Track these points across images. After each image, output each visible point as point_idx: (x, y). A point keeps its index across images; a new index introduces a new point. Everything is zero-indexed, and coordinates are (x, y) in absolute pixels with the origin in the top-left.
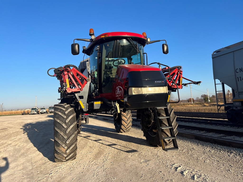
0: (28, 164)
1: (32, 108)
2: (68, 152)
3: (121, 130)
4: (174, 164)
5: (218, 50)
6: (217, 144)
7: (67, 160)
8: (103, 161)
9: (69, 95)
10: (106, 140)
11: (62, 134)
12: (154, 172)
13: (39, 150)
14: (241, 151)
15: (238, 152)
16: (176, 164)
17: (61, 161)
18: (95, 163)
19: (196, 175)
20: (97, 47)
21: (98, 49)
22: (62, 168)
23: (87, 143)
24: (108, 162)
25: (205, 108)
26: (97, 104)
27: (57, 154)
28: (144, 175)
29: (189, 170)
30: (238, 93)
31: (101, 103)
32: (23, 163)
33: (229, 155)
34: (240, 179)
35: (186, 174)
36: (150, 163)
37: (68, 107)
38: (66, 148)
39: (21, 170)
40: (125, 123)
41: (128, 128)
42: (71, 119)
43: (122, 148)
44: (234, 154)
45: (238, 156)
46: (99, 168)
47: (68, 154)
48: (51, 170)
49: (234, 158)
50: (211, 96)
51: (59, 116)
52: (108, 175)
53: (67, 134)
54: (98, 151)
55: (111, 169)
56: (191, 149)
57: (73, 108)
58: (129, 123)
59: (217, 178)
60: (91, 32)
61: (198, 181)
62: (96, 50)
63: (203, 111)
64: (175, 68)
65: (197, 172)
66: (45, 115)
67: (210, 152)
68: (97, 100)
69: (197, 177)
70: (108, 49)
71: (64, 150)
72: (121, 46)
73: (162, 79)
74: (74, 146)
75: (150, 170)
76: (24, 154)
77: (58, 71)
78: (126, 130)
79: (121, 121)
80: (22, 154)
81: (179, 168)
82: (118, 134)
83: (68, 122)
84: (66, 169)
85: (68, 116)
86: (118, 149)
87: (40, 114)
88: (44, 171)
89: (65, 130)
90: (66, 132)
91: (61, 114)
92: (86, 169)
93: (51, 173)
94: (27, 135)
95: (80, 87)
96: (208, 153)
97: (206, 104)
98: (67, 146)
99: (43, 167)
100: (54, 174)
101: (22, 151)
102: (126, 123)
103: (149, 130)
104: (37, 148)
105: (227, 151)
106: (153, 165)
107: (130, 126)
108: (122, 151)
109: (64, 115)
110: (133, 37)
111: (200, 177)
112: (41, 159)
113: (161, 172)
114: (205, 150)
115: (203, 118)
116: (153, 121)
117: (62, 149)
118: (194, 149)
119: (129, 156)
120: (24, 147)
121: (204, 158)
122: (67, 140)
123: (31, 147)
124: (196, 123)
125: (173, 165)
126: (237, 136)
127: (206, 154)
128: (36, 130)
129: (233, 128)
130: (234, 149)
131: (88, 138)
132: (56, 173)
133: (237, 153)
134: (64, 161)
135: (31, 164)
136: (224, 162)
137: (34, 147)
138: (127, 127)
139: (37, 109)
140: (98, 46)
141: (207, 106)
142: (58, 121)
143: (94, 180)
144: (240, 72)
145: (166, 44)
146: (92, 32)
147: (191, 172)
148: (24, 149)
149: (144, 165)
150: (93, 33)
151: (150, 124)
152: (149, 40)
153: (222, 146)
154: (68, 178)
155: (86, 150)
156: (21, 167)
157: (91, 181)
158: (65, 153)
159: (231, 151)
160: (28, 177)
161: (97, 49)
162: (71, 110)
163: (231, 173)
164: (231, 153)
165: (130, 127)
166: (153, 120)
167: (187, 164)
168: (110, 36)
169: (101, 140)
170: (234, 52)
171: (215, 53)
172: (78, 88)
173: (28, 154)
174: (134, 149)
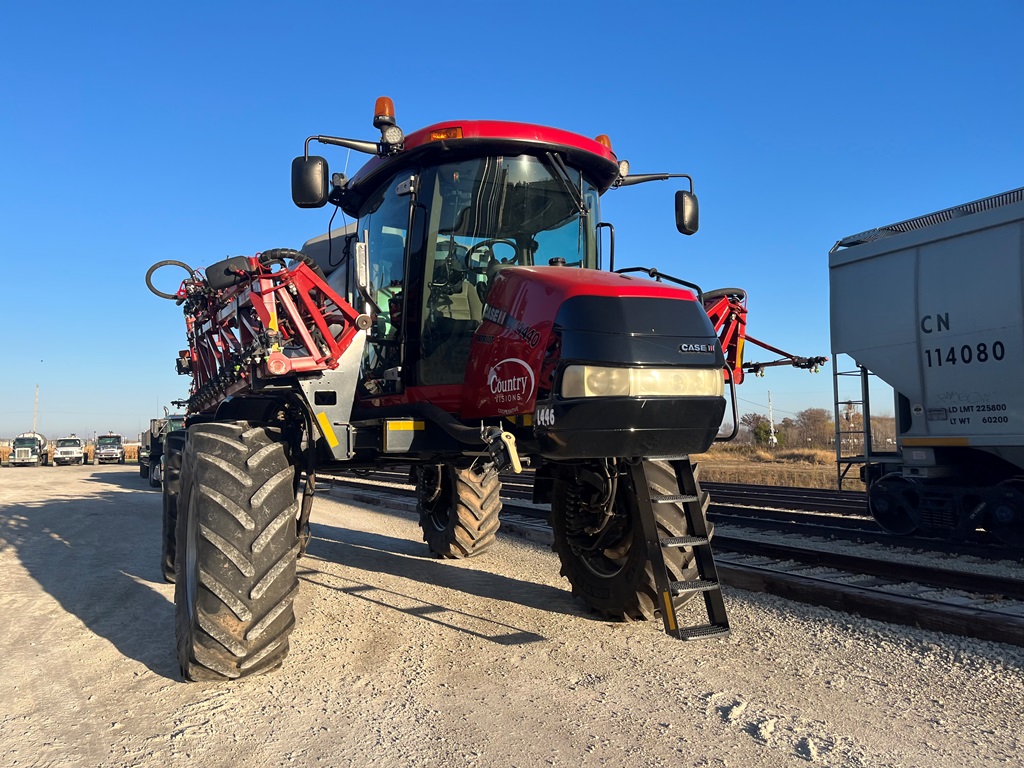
0: (57, 687)
1: (18, 440)
2: (253, 635)
3: (452, 547)
4: (711, 694)
5: (854, 236)
6: (859, 616)
7: (246, 673)
8: (405, 679)
9: (272, 387)
10: (392, 589)
11: (232, 559)
12: (638, 726)
13: (94, 626)
14: (963, 645)
15: (952, 647)
16: (717, 695)
17: (216, 676)
18: (370, 687)
19: (809, 739)
20: (407, 182)
21: (412, 188)
22: (223, 708)
23: (309, 598)
24: (429, 681)
25: (760, 466)
26: (399, 432)
27: (205, 646)
28: (597, 737)
29: (776, 719)
30: (925, 411)
31: (414, 426)
32: (34, 681)
33: (917, 662)
34: (986, 758)
35: (771, 733)
36: (610, 686)
37: (256, 437)
38: (248, 618)
39: (30, 715)
40: (471, 518)
41: (483, 538)
42: (272, 493)
43: (471, 624)
44: (934, 654)
45: (953, 665)
46: (394, 710)
47: (251, 646)
48: (177, 716)
49: (941, 673)
50: (779, 421)
51: (220, 477)
52: (443, 739)
53: (255, 560)
54: (371, 636)
55: (448, 711)
56: (762, 634)
57: (281, 445)
58: (486, 519)
59: (896, 752)
60: (379, 112)
61: (826, 764)
62: (399, 192)
63: (757, 481)
64: (721, 297)
65: (809, 725)
66: (79, 470)
67: (840, 644)
68: (400, 414)
69: (816, 748)
70: (454, 193)
71: (235, 628)
72: (510, 185)
73: (706, 338)
74: (281, 611)
75: (619, 719)
76: (24, 642)
77: (228, 272)
78: (474, 546)
79: (457, 509)
80: (16, 642)
81: (736, 712)
82: (439, 564)
83: (262, 506)
84: (243, 711)
85: (260, 478)
86: (458, 629)
87: (52, 465)
88: (142, 720)
89: (248, 542)
90: (251, 550)
91: (228, 470)
92: (338, 713)
93: (182, 731)
94: (19, 558)
95: (328, 353)
96: (831, 649)
97: (762, 453)
98: (251, 611)
99: (132, 703)
100: (195, 736)
101: (15, 629)
102: (477, 519)
103: (591, 549)
104: (80, 617)
105: (907, 643)
106: (626, 700)
107: (491, 530)
108: (474, 637)
109: (241, 474)
110: (568, 149)
111: (830, 748)
112: (115, 667)
113: (667, 726)
114: (815, 635)
115: (766, 509)
116: (610, 514)
117: (230, 623)
118: (772, 634)
119: (512, 660)
120: (16, 609)
121: (821, 671)
122: (254, 586)
123: (52, 612)
124: (742, 527)
125: (706, 696)
126: (924, 584)
127: (826, 655)
128: (56, 536)
129: (896, 551)
130: (933, 634)
131: (310, 577)
132: (203, 730)
133: (948, 653)
134: (231, 676)
135: (70, 686)
136: (905, 686)
137: (65, 612)
138: (480, 536)
139: (42, 443)
140: (412, 178)
141: (767, 462)
142: (218, 499)
143: (385, 760)
144: (940, 330)
145: (690, 194)
146: (387, 112)
147: (790, 729)
148: (19, 621)
149: (585, 695)
150: (392, 119)
151: (595, 524)
152: (624, 170)
153: (881, 623)
154: (266, 753)
155: (312, 631)
156: (27, 702)
157: (372, 765)
158: (241, 643)
159: (921, 642)
160: (74, 745)
161: (406, 191)
162: (271, 453)
163: (946, 731)
164: (923, 650)
165: (493, 536)
166: (614, 511)
167: (761, 694)
168: (471, 137)
169: (369, 588)
170: (923, 247)
171: (841, 248)
172: (317, 355)
173: (48, 642)
174: (524, 629)
